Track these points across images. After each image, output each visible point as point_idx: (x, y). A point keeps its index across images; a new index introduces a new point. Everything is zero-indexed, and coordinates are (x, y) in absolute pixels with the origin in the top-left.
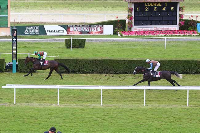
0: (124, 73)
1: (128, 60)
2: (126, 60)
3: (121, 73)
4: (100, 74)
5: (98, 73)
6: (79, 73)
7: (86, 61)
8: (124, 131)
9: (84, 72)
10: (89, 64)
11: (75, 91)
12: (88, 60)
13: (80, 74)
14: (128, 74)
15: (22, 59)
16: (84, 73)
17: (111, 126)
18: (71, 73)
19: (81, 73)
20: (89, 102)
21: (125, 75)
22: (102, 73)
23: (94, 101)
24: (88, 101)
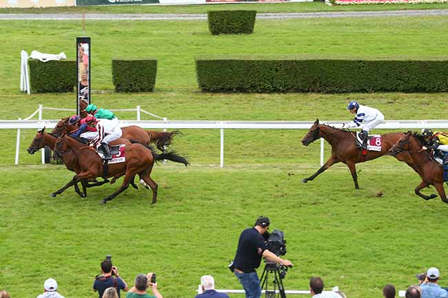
0: (358, 92)
1: (368, 59)
2: (362, 59)
3: (352, 92)
4: (302, 95)
5: (298, 90)
6: (254, 92)
7: (269, 63)
8: (389, 226)
9: (266, 90)
10: (277, 70)
11: (255, 133)
12: (274, 62)
13: (257, 95)
14: (367, 92)
15: (123, 61)
16: (264, 91)
17: (355, 214)
18: (235, 92)
19: (260, 93)
20: (292, 158)
21: (361, 95)
22: (308, 92)
23: (303, 158)
24: (289, 158)
